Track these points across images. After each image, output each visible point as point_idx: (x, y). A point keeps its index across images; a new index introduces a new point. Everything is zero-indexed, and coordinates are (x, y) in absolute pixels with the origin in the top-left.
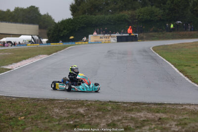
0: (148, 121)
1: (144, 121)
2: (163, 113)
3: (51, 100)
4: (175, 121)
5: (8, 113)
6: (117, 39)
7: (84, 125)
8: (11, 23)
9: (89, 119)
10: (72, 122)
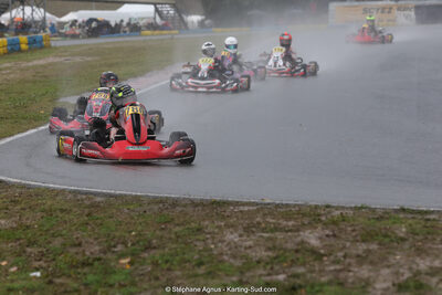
3: (214, 202)
5: (80, 245)
6: (416, 14)
7: (322, 285)
9: (338, 267)
10: (281, 277)
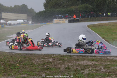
0: (88, 66)
1: (85, 66)
2: (96, 61)
3: (33, 54)
4: (103, 66)
5: (10, 62)
6: (68, 21)
8: (13, 13)
9: (55, 65)
